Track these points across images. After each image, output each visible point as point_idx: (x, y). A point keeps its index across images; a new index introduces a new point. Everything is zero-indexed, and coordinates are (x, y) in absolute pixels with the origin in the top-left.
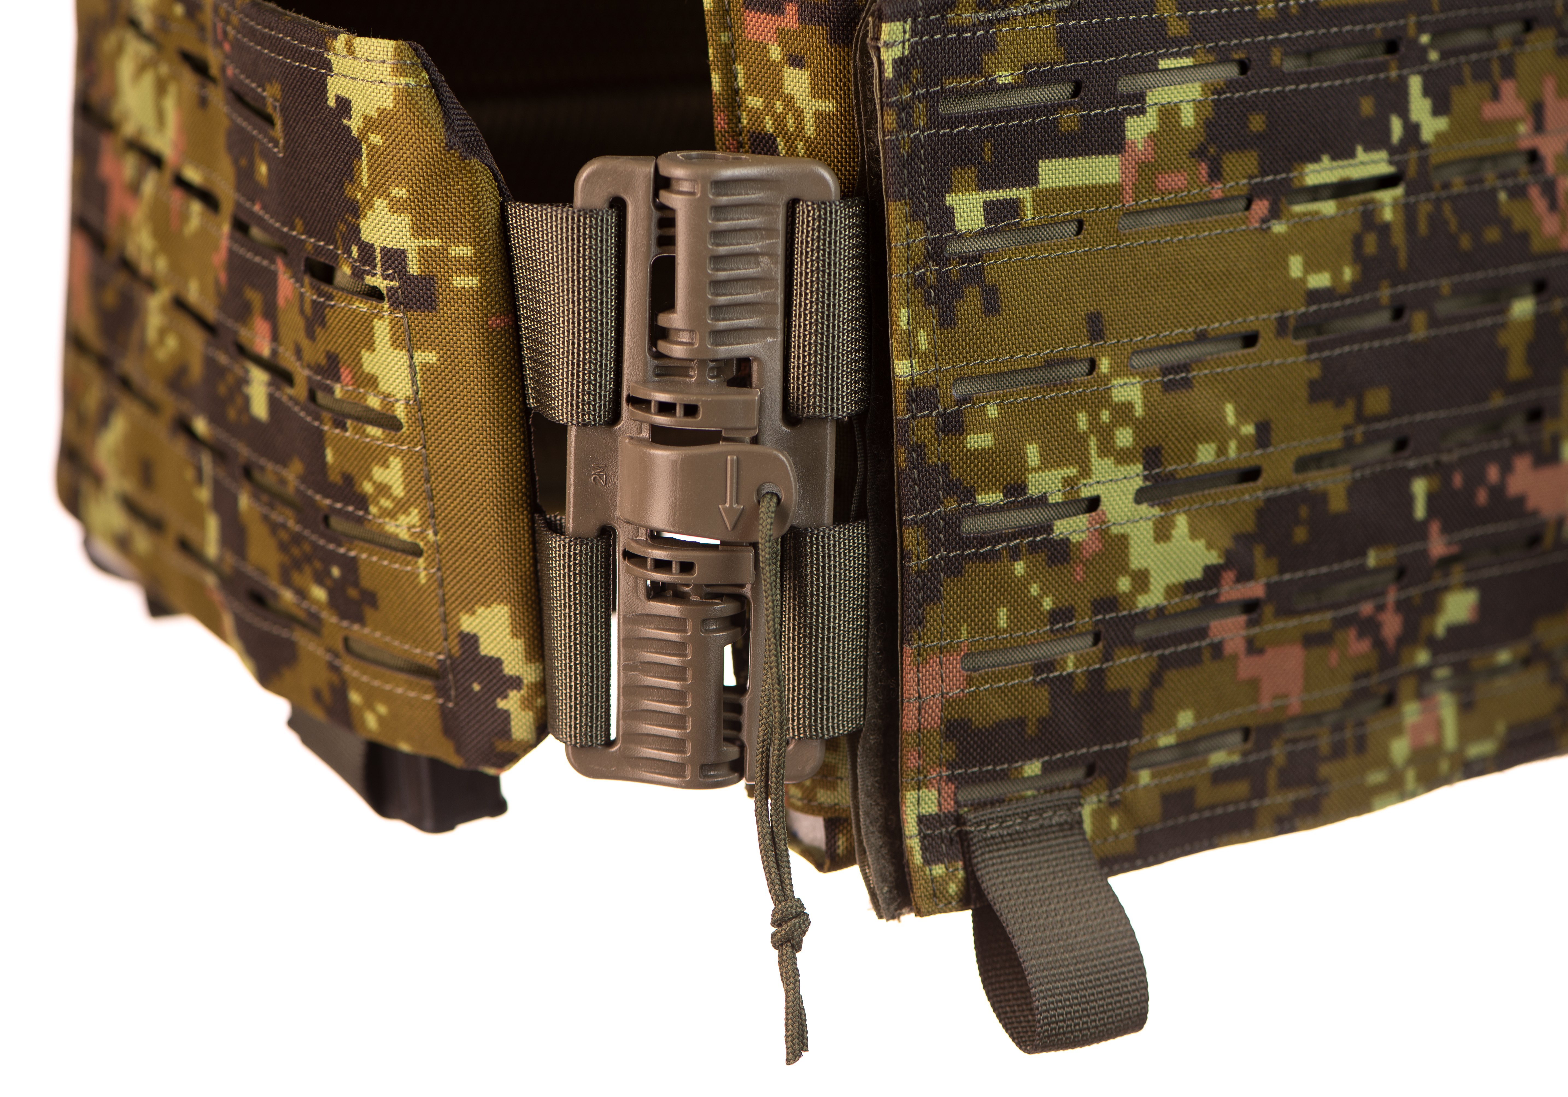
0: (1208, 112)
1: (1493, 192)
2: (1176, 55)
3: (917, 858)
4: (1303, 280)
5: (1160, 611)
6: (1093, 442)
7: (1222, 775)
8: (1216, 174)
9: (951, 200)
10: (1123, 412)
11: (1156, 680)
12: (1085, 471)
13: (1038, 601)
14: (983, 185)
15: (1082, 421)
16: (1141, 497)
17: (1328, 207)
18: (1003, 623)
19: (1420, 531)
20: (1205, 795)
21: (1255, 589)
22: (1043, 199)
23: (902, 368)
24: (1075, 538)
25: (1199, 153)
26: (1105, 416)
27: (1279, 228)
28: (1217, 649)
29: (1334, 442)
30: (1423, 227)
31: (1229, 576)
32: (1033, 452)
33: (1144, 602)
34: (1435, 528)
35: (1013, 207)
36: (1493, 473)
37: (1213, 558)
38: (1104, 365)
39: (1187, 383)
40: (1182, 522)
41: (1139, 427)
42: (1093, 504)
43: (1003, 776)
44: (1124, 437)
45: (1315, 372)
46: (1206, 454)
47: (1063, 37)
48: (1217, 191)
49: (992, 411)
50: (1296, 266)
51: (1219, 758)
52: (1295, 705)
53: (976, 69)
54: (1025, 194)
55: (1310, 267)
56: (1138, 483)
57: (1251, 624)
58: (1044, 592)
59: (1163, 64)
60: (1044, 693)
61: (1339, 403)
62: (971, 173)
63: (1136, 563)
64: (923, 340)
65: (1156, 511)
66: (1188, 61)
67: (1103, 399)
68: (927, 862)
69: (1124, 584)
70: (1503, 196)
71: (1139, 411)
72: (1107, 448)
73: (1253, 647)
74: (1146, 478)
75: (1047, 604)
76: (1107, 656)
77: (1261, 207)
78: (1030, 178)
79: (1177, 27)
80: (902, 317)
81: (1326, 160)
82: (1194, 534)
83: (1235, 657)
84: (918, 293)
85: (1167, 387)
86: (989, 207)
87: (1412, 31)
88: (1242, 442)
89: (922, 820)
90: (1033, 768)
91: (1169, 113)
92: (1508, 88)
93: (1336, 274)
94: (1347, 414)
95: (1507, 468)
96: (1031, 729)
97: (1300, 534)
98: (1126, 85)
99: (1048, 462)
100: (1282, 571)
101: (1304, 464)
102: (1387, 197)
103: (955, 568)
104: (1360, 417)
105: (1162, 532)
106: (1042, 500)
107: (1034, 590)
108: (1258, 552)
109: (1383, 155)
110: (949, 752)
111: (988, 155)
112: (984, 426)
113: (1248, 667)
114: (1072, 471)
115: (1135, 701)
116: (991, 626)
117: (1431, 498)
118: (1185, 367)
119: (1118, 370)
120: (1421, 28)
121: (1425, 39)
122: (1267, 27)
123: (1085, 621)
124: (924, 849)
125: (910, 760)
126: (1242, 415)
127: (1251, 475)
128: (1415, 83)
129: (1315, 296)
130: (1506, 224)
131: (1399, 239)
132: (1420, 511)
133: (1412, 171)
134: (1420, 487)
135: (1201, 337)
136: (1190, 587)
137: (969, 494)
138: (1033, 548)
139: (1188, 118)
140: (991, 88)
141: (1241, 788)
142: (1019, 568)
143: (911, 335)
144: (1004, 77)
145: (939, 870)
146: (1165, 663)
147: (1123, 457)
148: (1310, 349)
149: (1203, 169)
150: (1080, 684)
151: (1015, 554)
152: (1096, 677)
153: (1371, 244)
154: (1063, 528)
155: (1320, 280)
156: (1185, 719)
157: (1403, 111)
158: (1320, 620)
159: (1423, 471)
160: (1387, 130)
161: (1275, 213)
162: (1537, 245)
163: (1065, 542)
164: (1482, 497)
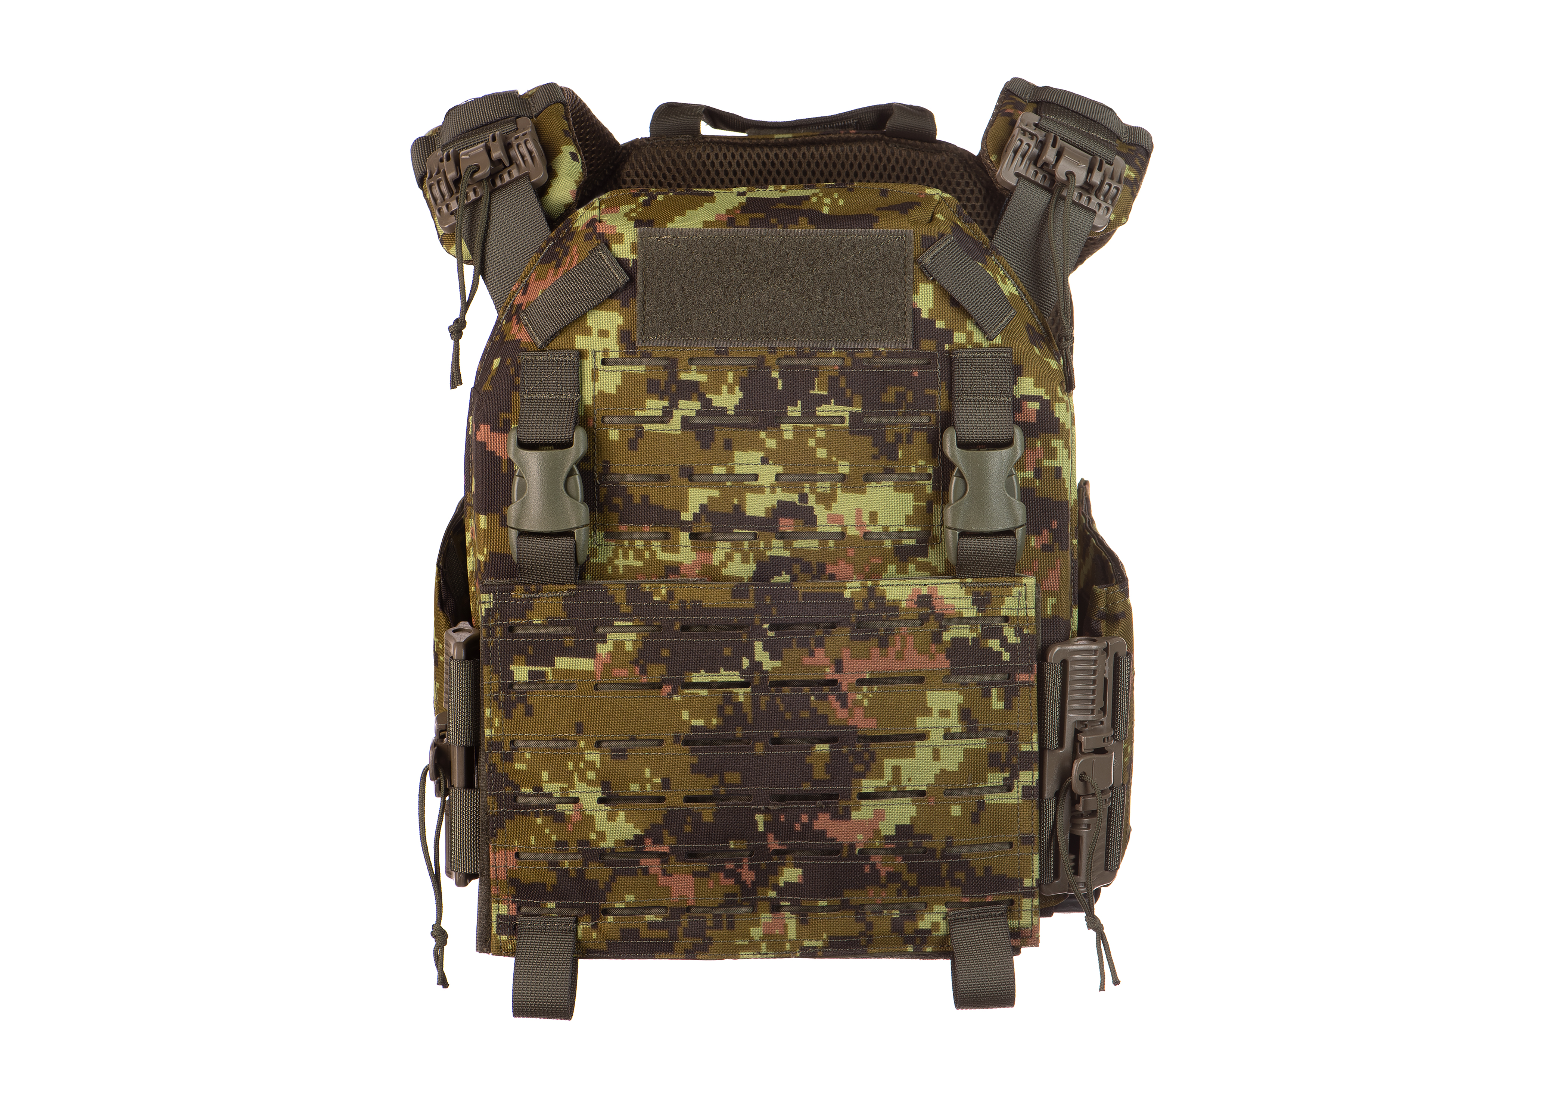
0: (640, 645)
1: (809, 696)
2: (626, 620)
3: (494, 931)
4: (689, 721)
5: (612, 851)
6: (576, 775)
7: (652, 925)
8: (643, 672)
9: (512, 668)
10: (591, 765)
11: (613, 879)
12: (572, 786)
13: (549, 836)
14: (528, 664)
15: (571, 766)
16: (601, 801)
17: (704, 692)
18: (533, 842)
19: (763, 836)
20: (645, 933)
21: (665, 849)
22: (556, 673)
23: (487, 732)
24: (567, 813)
25: (635, 662)
26: (582, 765)
27: (677, 698)
28: (646, 871)
29: (708, 792)
30: (763, 707)
31: (648, 841)
32: (545, 775)
33: (602, 845)
34: (771, 837)
35: (543, 674)
36: (805, 818)
37: (638, 832)
38: (582, 744)
39: (624, 757)
40: (622, 815)
41: (598, 772)
42: (576, 800)
43: (538, 905)
44: (591, 775)
45: (695, 760)
46: (634, 788)
47: (565, 607)
48: (644, 679)
49: (528, 755)
50: (685, 715)
51: (650, 918)
52: (691, 902)
53: (523, 616)
54: (548, 669)
55: (692, 716)
56: (600, 795)
57: (663, 862)
58: (552, 832)
59: (616, 624)
60: (554, 875)
61: (709, 775)
62: (523, 658)
63: (598, 828)
64: (497, 722)
65: (609, 808)
66: (630, 624)
67: (581, 758)
68: (498, 933)
69: (593, 836)
70: (813, 698)
71: (598, 765)
72: (582, 778)
73: (665, 873)
74: (603, 794)
75: (554, 838)
76: (585, 864)
77: (667, 689)
78: (552, 664)
79: (624, 609)
80: (487, 712)
81: (702, 671)
82: (628, 820)
83: (656, 876)
84: (495, 703)
85: (613, 757)
86: (531, 673)
87: (757, 622)
88: (654, 785)
89: (498, 916)
90: (552, 905)
91: (619, 645)
92: (820, 653)
93: (708, 720)
94: (715, 780)
95: (814, 817)
96: (549, 889)
97: (688, 828)
98: (600, 630)
99: (551, 780)
100: (679, 842)
101: (688, 799)
102: (741, 691)
103: (511, 816)
104: (722, 782)
105: (611, 817)
106: (550, 795)
107: (547, 831)
108: (665, 833)
109: (738, 673)
110: (512, 890)
111: (530, 651)
112: (522, 761)
113: (663, 881)
114: (566, 785)
115: (601, 886)
116: (528, 843)
117: (766, 823)
118: (624, 750)
119: (587, 747)
120: (763, 621)
121: (766, 626)
122: (672, 613)
123: (573, 847)
124: (498, 928)
125: (494, 891)
126: (654, 774)
127: (661, 799)
128: (758, 645)
129: (694, 728)
130: (813, 711)
131: (748, 709)
132: (761, 828)
133: (756, 681)
134: (760, 818)
135: (633, 739)
136: (627, 842)
137: (517, 787)
138: (546, 814)
139: (629, 647)
140: (530, 624)
141: (664, 933)
142: (539, 821)
143: (491, 719)
144: (538, 622)
145: (504, 938)
146: (616, 873)
147: (590, 783)
148: (692, 751)
149: (637, 669)
150: (573, 874)
151: (537, 815)
152: (581, 872)
153: (729, 710)
154: (560, 807)
155: (700, 722)
156: (630, 898)
157: (751, 655)
158: (703, 867)
159: (760, 812)
160: (740, 664)
161: (675, 691)
162: (831, 721)
163: (563, 814)
164: (798, 827)
